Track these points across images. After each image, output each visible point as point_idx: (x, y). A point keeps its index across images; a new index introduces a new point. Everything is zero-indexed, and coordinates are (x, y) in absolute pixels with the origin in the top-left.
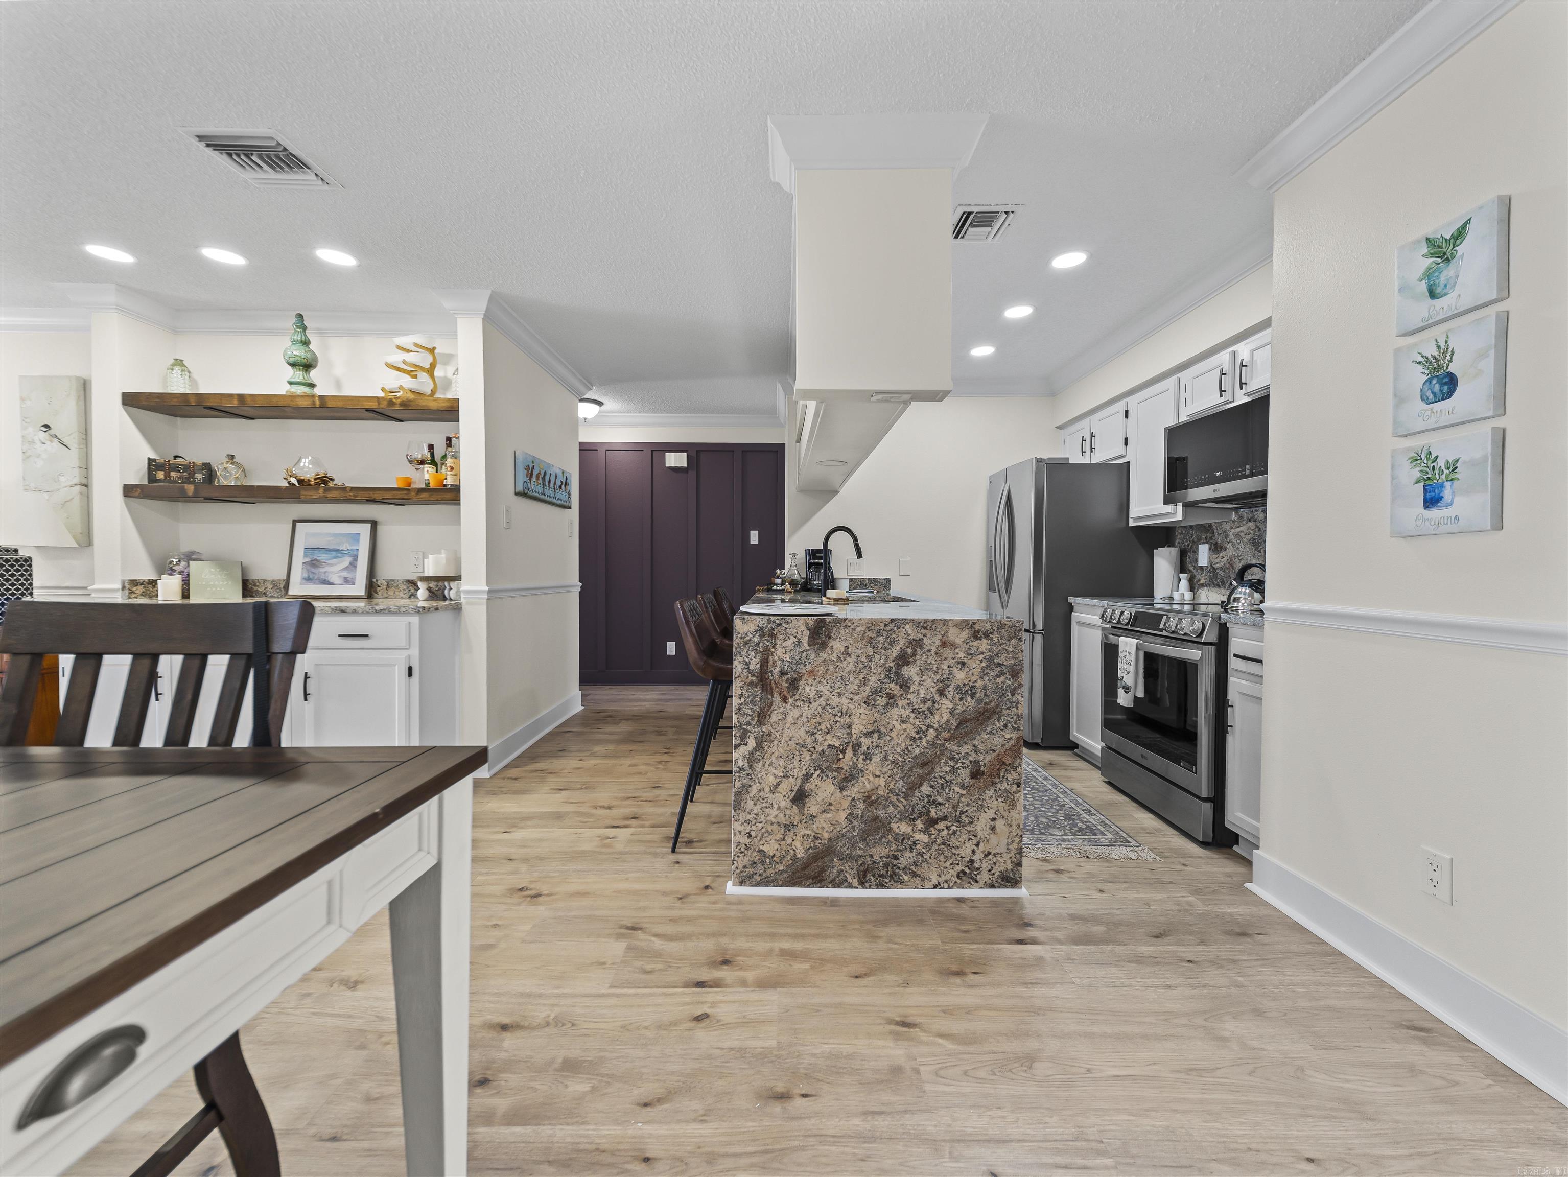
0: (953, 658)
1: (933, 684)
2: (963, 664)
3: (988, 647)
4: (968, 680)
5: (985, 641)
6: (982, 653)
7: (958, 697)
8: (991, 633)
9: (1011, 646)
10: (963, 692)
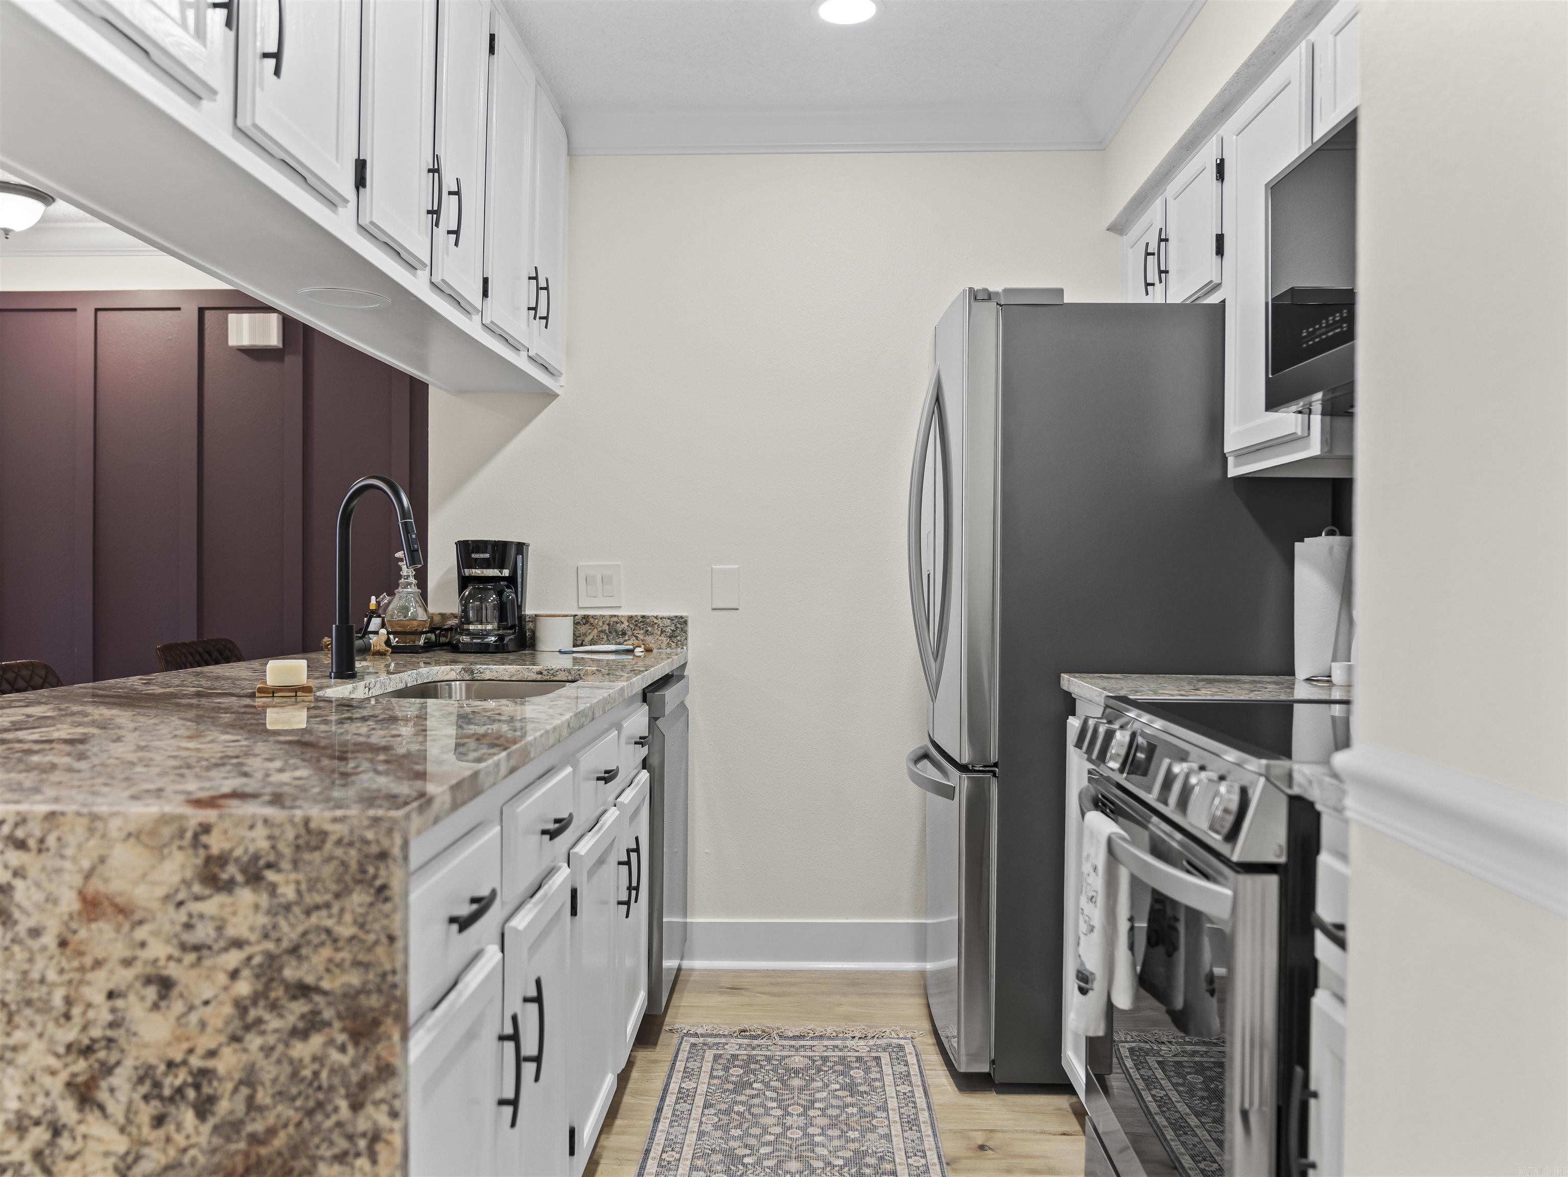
0: (127, 963)
1: (53, 1062)
2: (165, 985)
3: (262, 920)
4: (186, 1046)
5: (245, 896)
6: (238, 944)
7: (146, 1113)
8: (269, 866)
9: (348, 918)
10: (167, 1092)
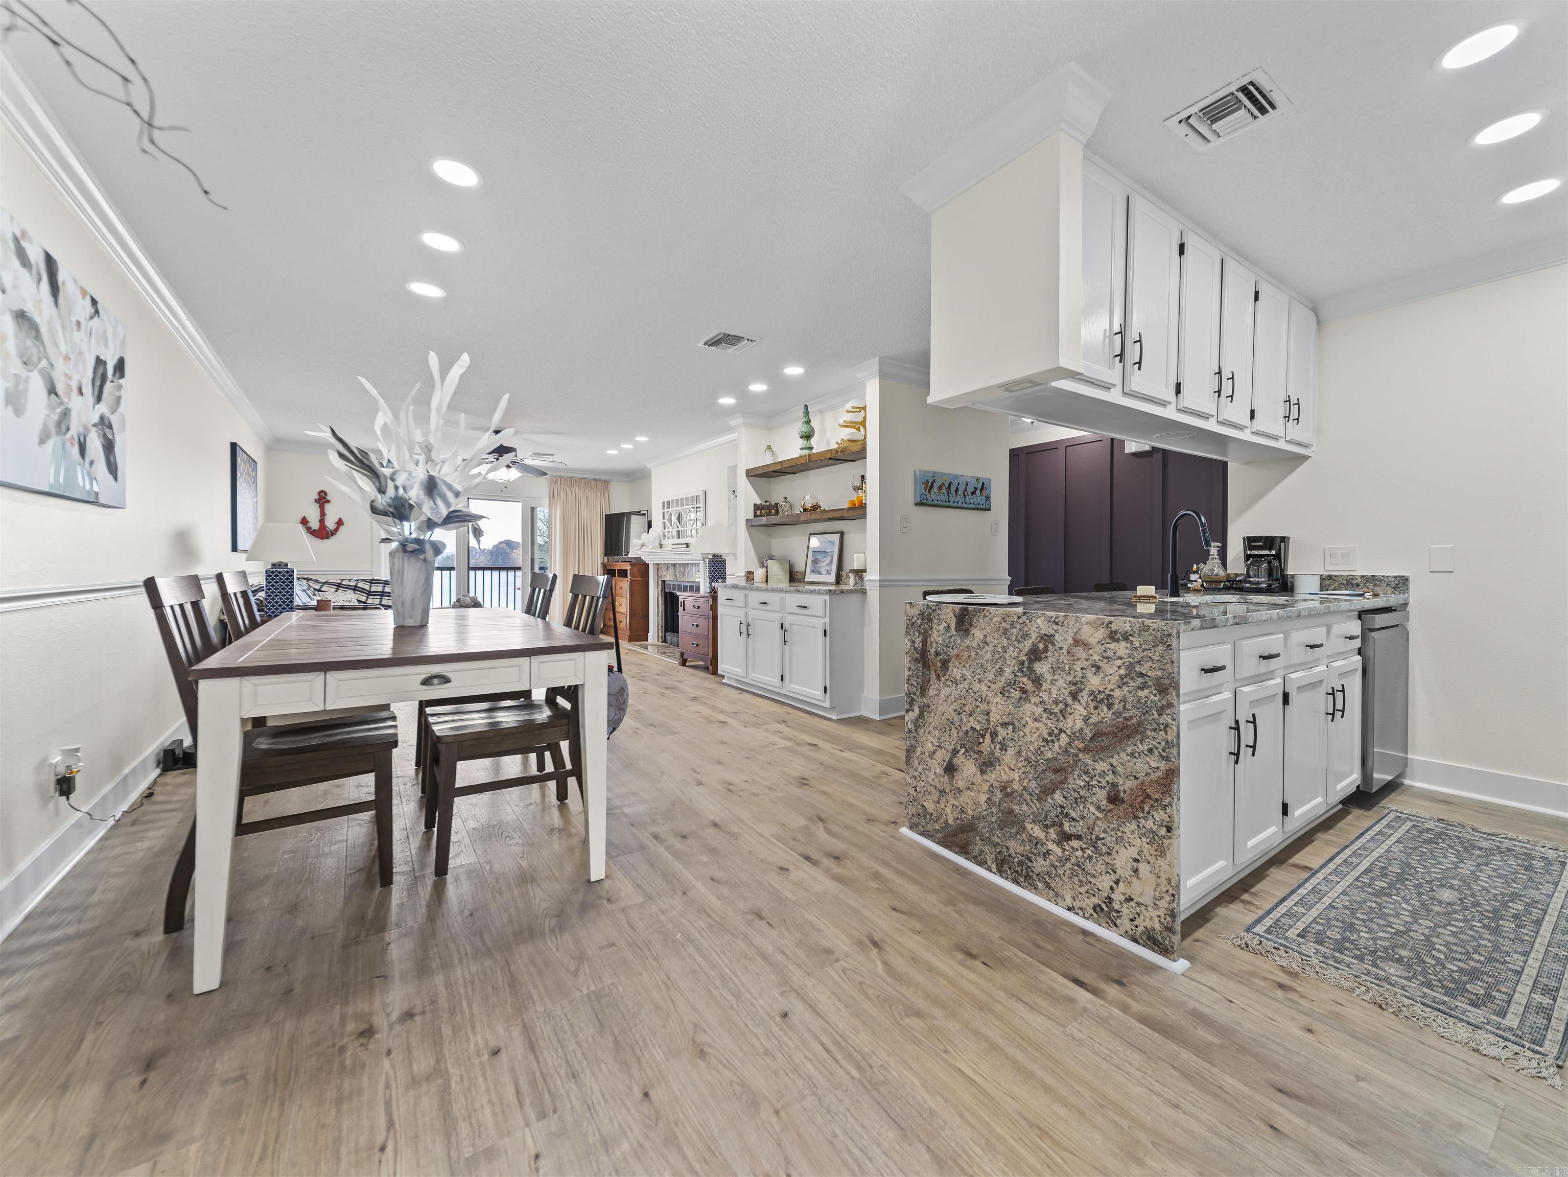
0: (1087, 660)
1: (1065, 685)
2: (1098, 668)
3: (1128, 651)
4: (1104, 687)
5: (1123, 644)
6: (1121, 658)
7: (1092, 705)
8: (1131, 635)
9: (1157, 654)
10: (1098, 700)
